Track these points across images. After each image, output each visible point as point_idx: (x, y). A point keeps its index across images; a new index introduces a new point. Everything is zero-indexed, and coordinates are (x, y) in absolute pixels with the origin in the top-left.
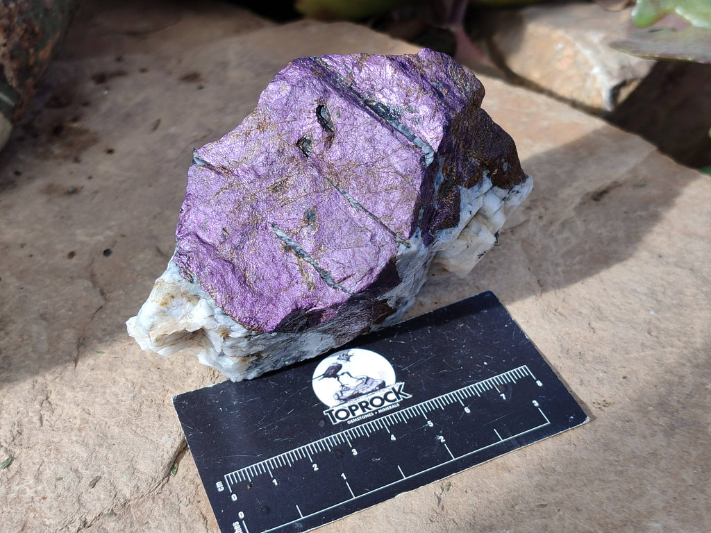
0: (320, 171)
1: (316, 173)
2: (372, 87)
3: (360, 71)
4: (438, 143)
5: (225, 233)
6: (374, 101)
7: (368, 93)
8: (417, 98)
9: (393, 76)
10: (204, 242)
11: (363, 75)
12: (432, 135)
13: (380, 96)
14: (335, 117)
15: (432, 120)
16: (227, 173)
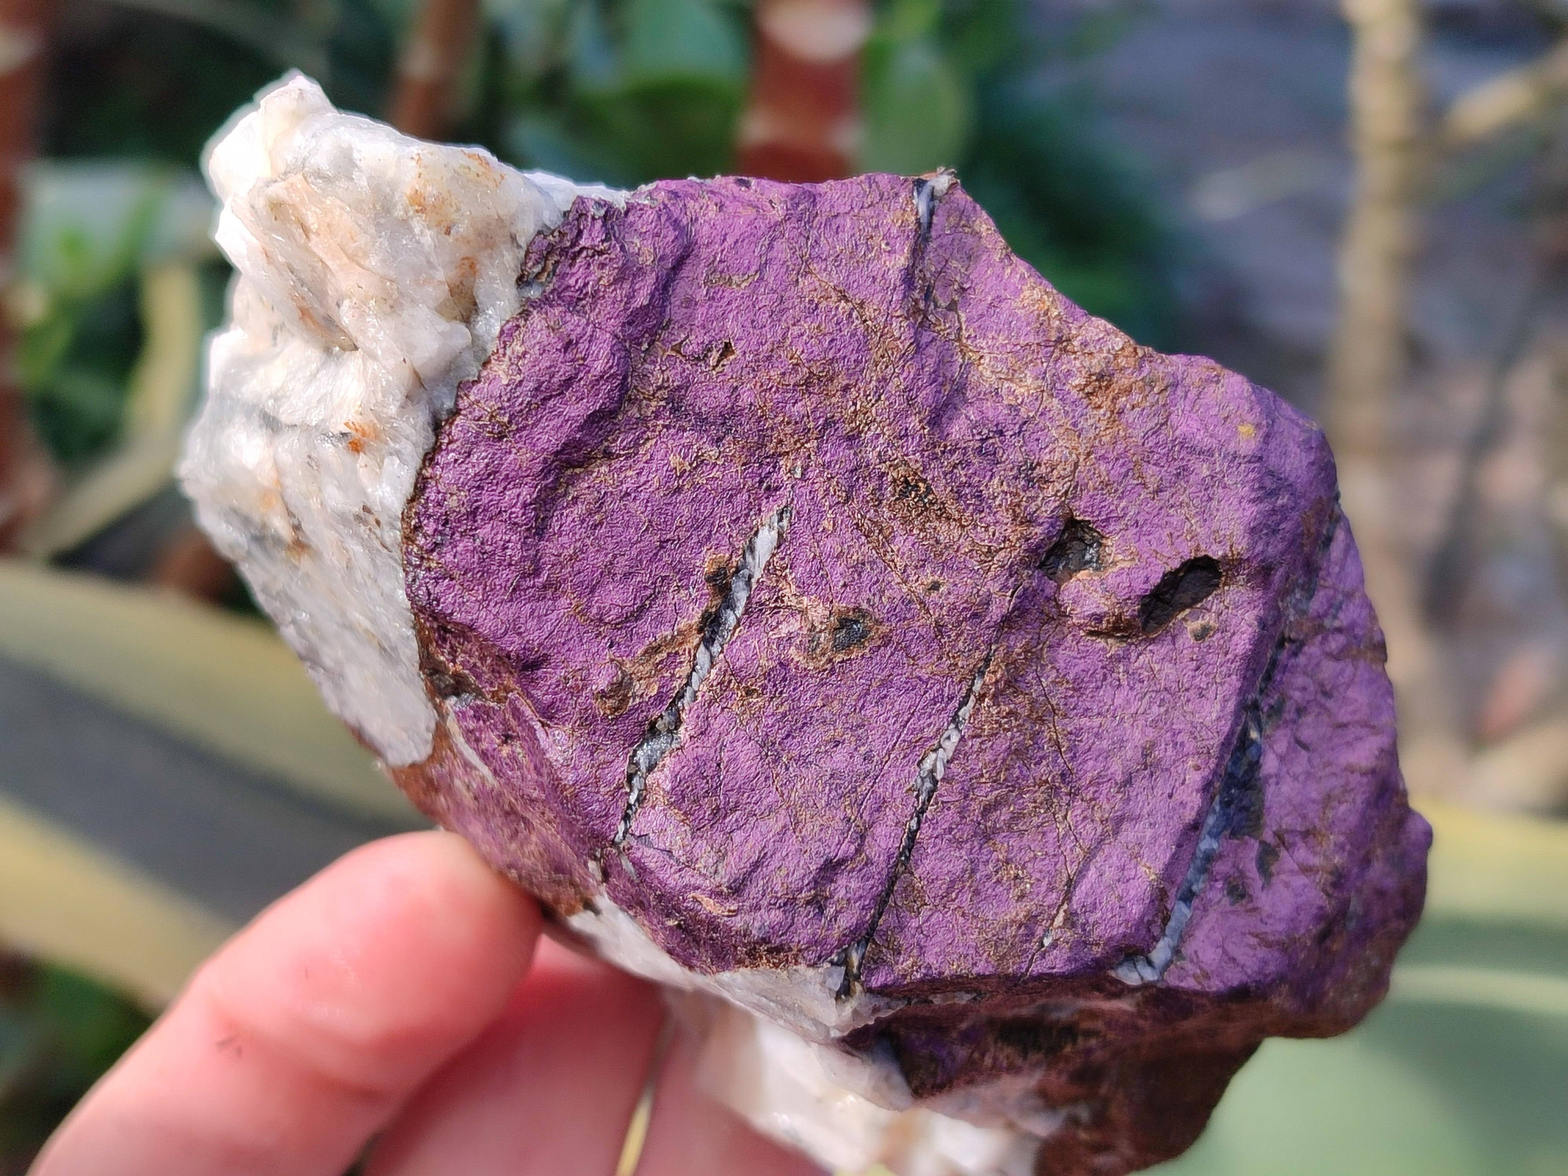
0: (1007, 623)
1: (996, 612)
2: (1301, 711)
3: (1336, 657)
4: (1189, 983)
5: (715, 355)
6: (1260, 730)
7: (1282, 702)
8: (1306, 870)
9: (1350, 769)
10: (665, 288)
11: (1329, 669)
12: (1210, 956)
13: (1281, 746)
14: (1194, 625)
15: (1254, 941)
16: (917, 311)
